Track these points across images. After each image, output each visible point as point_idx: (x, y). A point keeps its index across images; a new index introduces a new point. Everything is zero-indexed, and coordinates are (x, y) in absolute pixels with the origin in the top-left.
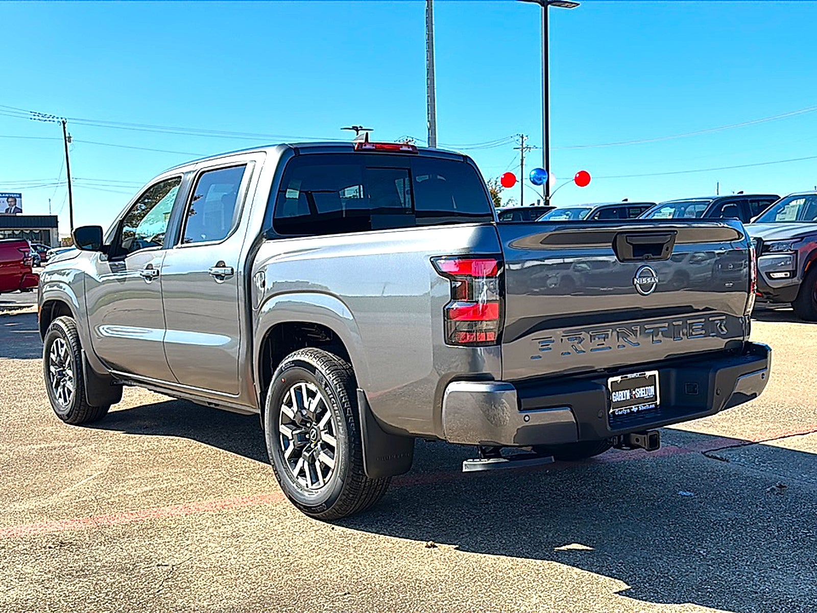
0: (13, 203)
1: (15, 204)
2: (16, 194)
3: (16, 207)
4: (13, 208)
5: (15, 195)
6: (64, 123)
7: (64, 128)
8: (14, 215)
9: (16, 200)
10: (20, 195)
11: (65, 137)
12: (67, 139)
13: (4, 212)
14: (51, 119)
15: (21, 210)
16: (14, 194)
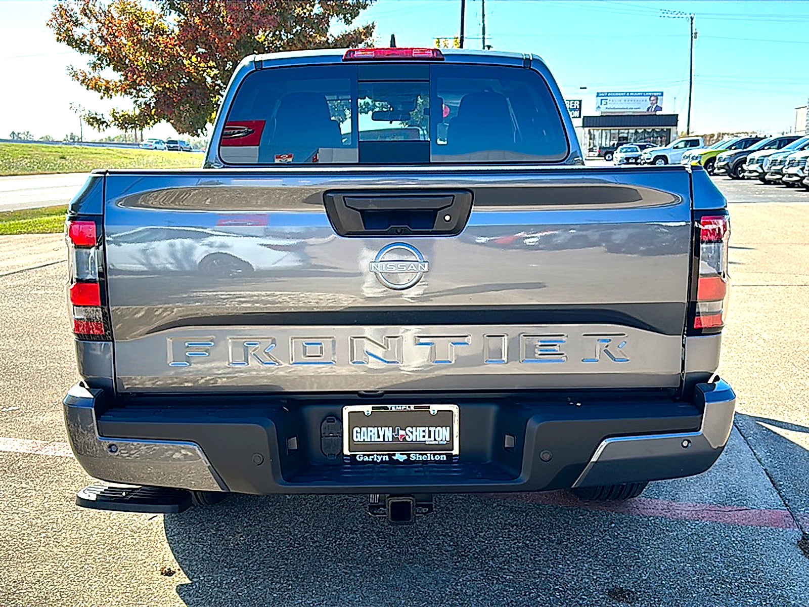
0: (654, 102)
1: (657, 103)
2: (659, 92)
3: (657, 106)
4: (654, 106)
5: (657, 94)
6: (692, 19)
7: (692, 24)
8: (654, 113)
9: (657, 99)
10: (662, 93)
11: (692, 34)
12: (693, 35)
13: (646, 110)
14: (679, 15)
15: (661, 108)
16: (656, 92)
